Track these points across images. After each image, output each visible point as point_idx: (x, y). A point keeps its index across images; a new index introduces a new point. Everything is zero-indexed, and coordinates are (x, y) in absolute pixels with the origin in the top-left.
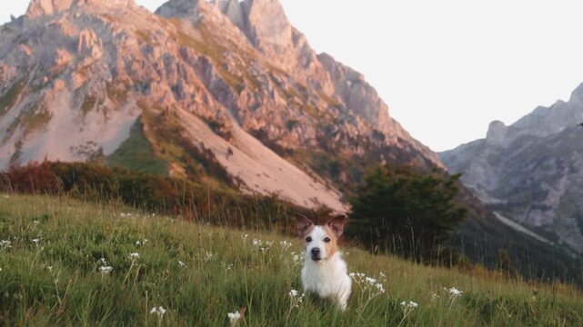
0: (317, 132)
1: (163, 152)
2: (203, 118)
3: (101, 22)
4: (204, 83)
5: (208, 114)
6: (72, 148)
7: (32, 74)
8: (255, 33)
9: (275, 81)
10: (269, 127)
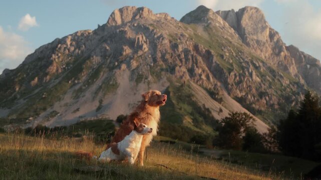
1: (181, 109)
2: (206, 89)
3: (148, 28)
4: (208, 68)
5: (210, 86)
6: (129, 105)
7: (108, 61)
8: (244, 32)
9: (254, 65)
10: (248, 96)
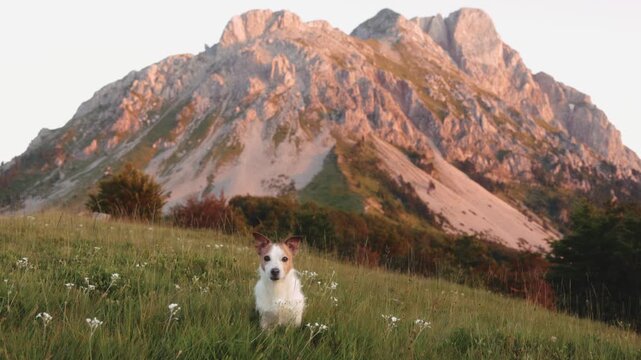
0: (533, 163)
1: (358, 186)
2: (402, 149)
3: (294, 47)
4: (403, 110)
5: (408, 144)
6: (263, 182)
7: (224, 105)
8: (461, 52)
9: (483, 105)
10: (477, 158)
